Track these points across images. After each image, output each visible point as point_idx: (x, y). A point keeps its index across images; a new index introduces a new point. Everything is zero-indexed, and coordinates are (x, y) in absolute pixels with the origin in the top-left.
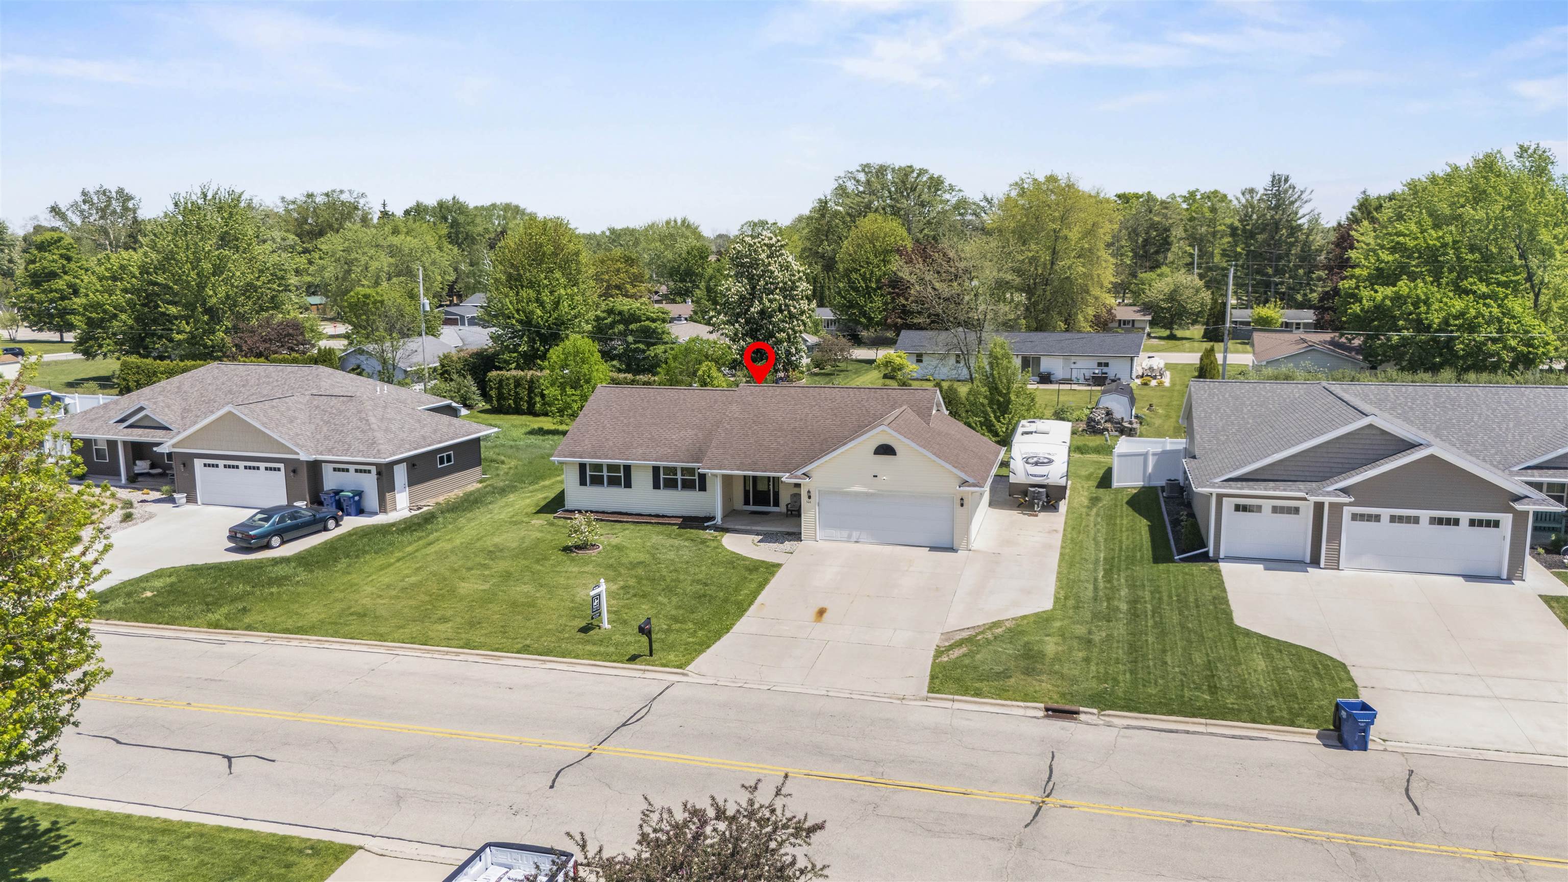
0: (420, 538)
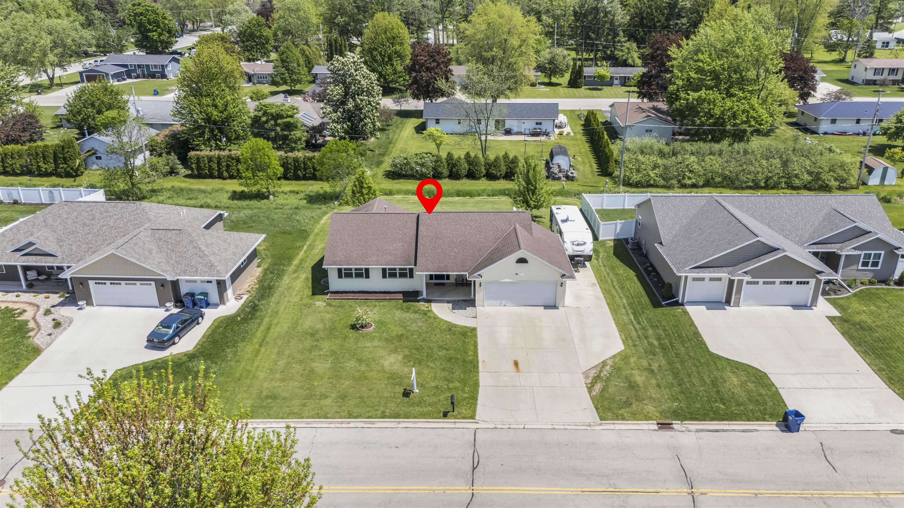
0: (260, 324)
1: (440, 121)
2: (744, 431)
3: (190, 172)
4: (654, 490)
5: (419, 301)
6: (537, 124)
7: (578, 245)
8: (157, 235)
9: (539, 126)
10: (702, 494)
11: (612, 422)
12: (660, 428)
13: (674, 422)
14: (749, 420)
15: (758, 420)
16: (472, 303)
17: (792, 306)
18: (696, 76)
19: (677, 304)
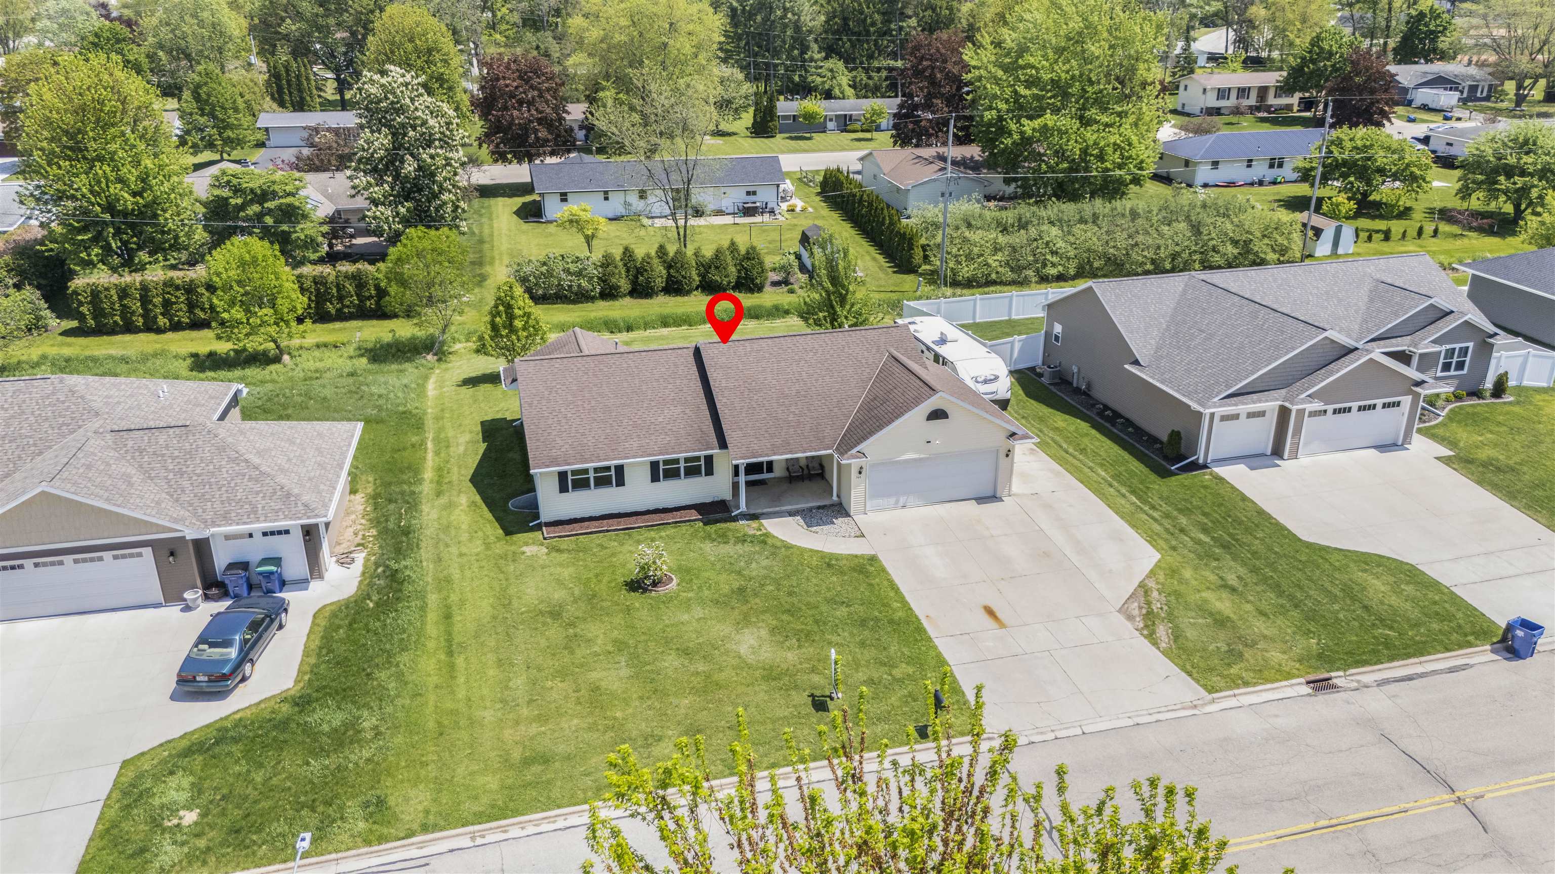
1: (569, 197)
2: (1452, 670)
3: (74, 324)
4: (1395, 809)
5: (735, 519)
6: (748, 193)
7: (986, 382)
8: (130, 443)
9: (752, 198)
10: (1477, 798)
11: (1231, 693)
12: (1316, 689)
13: (1333, 674)
14: (1448, 650)
15: (1461, 647)
16: (840, 509)
17: (1375, 447)
18: (1028, 92)
19: (1195, 466)
